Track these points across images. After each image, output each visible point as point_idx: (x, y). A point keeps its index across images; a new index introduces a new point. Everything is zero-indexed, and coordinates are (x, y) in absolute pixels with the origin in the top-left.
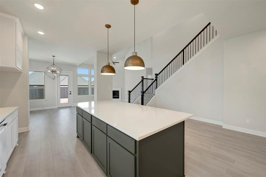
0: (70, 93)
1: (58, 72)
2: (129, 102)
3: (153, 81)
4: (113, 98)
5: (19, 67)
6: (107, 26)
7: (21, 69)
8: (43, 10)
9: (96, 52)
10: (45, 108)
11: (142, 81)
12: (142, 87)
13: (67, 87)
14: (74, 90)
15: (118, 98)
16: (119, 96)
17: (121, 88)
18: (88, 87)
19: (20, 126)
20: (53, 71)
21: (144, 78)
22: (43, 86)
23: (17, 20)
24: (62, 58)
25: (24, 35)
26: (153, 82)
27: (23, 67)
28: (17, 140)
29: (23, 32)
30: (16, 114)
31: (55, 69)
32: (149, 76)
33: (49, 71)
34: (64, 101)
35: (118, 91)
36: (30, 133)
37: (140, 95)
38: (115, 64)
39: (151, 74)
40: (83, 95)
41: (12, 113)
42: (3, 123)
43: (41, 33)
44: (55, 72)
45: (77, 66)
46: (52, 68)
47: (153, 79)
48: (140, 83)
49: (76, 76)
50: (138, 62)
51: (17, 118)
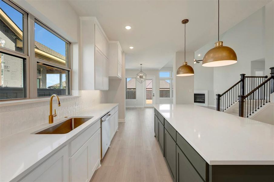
0: (154, 95)
1: (144, 77)
2: (218, 109)
3: (266, 79)
4: (195, 102)
5: (120, 75)
6: (184, 21)
7: (120, 77)
8: (130, 29)
9: (175, 53)
10: (136, 107)
11: (243, 80)
12: (242, 89)
13: (151, 89)
14: (156, 92)
15: (204, 102)
16: (204, 100)
17: (207, 91)
18: (169, 89)
19: (119, 117)
20: (141, 77)
21: (245, 76)
22: (135, 89)
23: (118, 43)
24: (148, 64)
25: (123, 52)
26: (266, 82)
27: (122, 75)
28: (118, 127)
29: (122, 50)
30: (117, 109)
31: (142, 75)
32: (256, 72)
33: (138, 77)
34: (149, 102)
35: (204, 95)
36: (125, 124)
37: (238, 101)
38: (199, 63)
39: (262, 68)
40: (165, 97)
41: (114, 108)
42: (109, 114)
43: (131, 48)
44: (142, 77)
45: (159, 70)
46: (140, 75)
47: (266, 77)
48: (238, 83)
49: (158, 79)
50: (225, 54)
51: (117, 112)
